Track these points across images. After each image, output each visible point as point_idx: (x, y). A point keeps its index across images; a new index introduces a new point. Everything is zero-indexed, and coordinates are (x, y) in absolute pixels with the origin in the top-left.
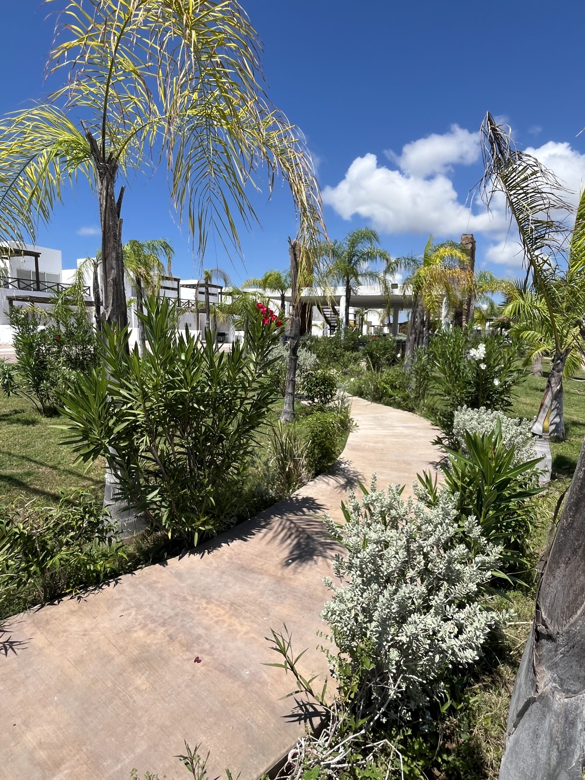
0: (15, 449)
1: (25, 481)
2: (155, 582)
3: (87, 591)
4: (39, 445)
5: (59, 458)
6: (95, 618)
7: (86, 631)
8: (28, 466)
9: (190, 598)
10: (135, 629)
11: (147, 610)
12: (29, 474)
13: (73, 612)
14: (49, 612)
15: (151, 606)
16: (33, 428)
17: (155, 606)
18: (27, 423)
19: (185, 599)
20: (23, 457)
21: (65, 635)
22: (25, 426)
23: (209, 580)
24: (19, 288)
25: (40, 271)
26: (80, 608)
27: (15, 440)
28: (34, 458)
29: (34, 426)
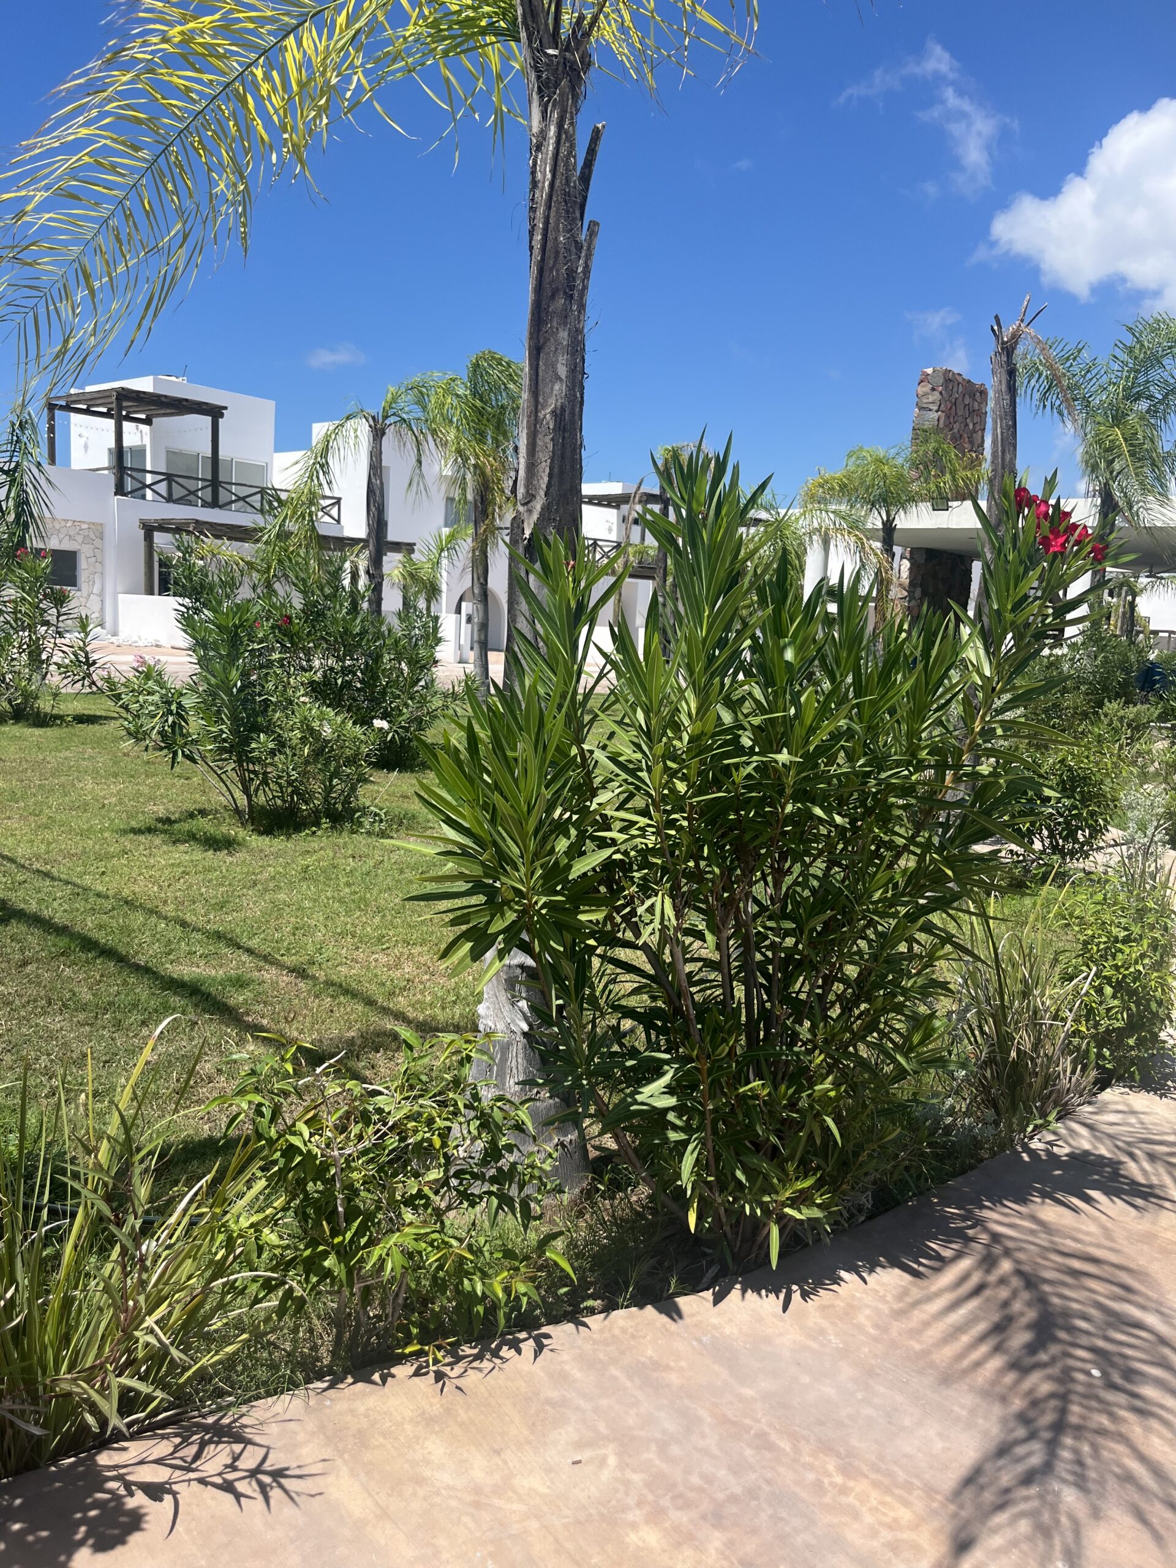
0: (194, 912)
1: (232, 1002)
2: (656, 1365)
3: (459, 1359)
4: (254, 907)
5: (311, 949)
6: (498, 1452)
7: (478, 1490)
8: (235, 963)
9: (785, 1445)
10: (630, 1517)
11: (651, 1455)
12: (240, 983)
13: (428, 1421)
14: (360, 1407)
15: (663, 1449)
16: (229, 859)
17: (675, 1450)
18: (215, 843)
19: (763, 1442)
20: (218, 936)
21: (421, 1492)
22: (211, 852)
23: (828, 1390)
24: (169, 499)
25: (222, 454)
26: (448, 1411)
27: (190, 887)
28: (244, 941)
29: (230, 854)
